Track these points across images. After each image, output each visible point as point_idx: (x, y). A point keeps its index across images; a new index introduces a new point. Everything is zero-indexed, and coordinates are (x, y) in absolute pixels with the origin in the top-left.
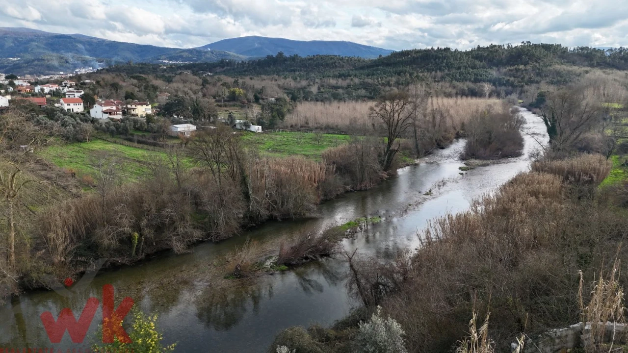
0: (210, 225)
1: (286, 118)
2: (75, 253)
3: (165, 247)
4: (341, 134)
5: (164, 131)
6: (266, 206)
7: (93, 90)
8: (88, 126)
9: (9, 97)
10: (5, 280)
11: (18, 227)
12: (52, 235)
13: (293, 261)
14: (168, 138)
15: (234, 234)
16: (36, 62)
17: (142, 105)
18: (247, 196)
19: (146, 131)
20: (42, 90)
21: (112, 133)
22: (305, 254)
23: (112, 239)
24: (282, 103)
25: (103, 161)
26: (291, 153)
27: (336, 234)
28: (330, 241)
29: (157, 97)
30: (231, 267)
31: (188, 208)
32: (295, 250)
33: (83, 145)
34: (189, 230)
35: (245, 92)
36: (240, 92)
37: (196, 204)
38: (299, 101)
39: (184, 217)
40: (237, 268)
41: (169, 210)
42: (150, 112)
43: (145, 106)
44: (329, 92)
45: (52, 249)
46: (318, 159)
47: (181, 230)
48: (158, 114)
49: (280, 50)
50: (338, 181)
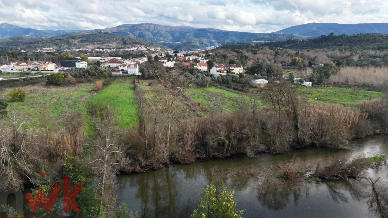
0: (271, 143)
1: (330, 78)
2: (196, 147)
3: (242, 151)
4: (375, 91)
5: (248, 83)
6: (310, 136)
7: (213, 59)
8: (208, 79)
9: (174, 62)
10: (164, 155)
11: (172, 129)
12: (186, 135)
13: (327, 176)
14: (250, 87)
15: (285, 151)
16: (188, 44)
17: (238, 67)
18: (296, 128)
19: (239, 82)
20: (189, 59)
21: (220, 83)
22: (336, 173)
23: (215, 142)
24: (328, 67)
25: (214, 98)
26: (331, 102)
27: (363, 164)
28: (357, 168)
29: (247, 62)
30: (281, 172)
31: (258, 131)
32: (329, 169)
33: (205, 89)
34: (257, 144)
35: (303, 60)
36: (299, 60)
37: (263, 129)
38: (342, 66)
39: (255, 135)
40: (285, 173)
41: (247, 130)
42: (241, 72)
43: (240, 68)
44: (368, 60)
45: (186, 142)
46: (353, 108)
47: (252, 143)
48: (246, 73)
49: (331, 31)
50: (369, 125)
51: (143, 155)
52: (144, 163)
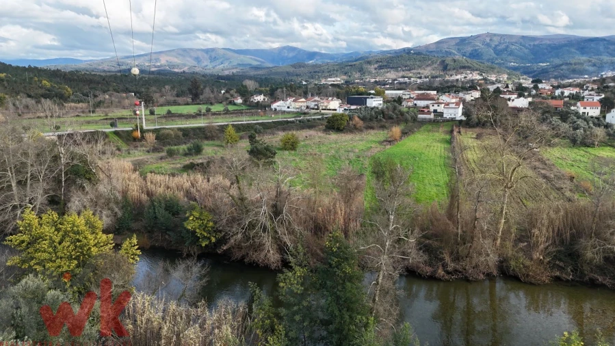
2: (554, 256)
8: (600, 131)
9: (530, 99)
10: (488, 258)
11: (508, 216)
12: (536, 232)
16: (563, 67)
20: (563, 93)
23: (597, 254)
25: (606, 169)
33: (590, 150)
45: (534, 244)
51: (451, 253)
52: (451, 266)
